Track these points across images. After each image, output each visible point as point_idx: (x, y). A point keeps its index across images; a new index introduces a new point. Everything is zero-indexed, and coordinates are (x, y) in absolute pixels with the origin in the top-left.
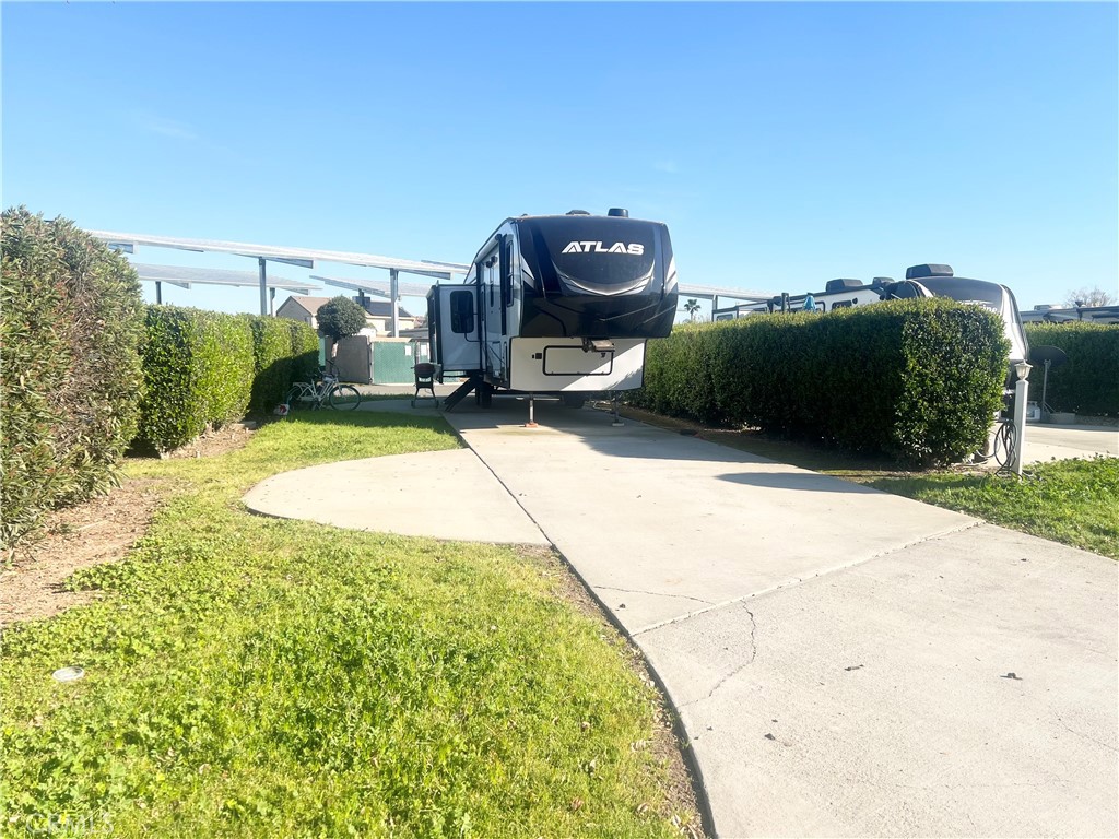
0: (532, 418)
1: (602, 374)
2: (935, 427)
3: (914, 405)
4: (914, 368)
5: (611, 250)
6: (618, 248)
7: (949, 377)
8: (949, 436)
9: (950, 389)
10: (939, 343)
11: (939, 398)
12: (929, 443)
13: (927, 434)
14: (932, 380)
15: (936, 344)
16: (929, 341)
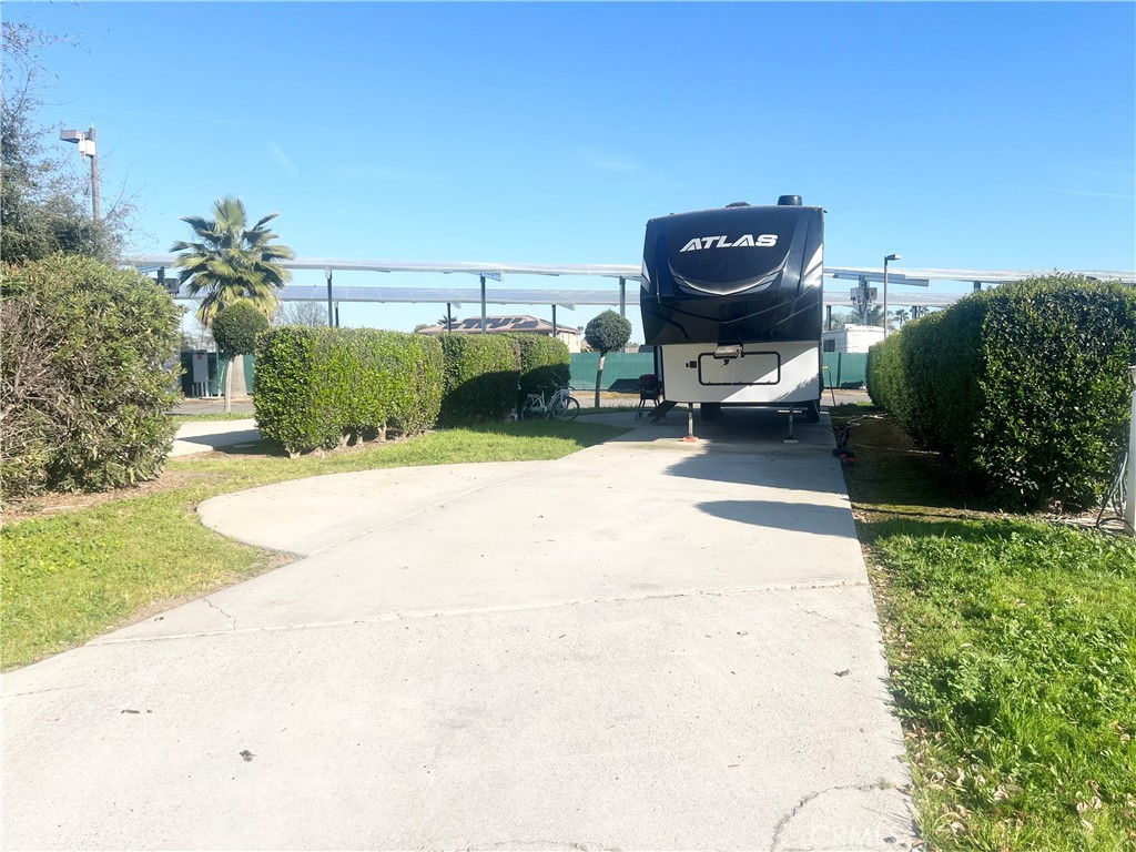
0: (691, 432)
1: (768, 383)
2: (1038, 456)
3: (1000, 425)
4: (997, 373)
5: (736, 244)
6: (746, 241)
7: (1056, 385)
8: (1062, 467)
9: (1059, 402)
10: (1037, 338)
11: (1041, 415)
12: (1033, 475)
13: (1029, 463)
14: (1026, 389)
15: (1033, 340)
16: (1021, 336)
